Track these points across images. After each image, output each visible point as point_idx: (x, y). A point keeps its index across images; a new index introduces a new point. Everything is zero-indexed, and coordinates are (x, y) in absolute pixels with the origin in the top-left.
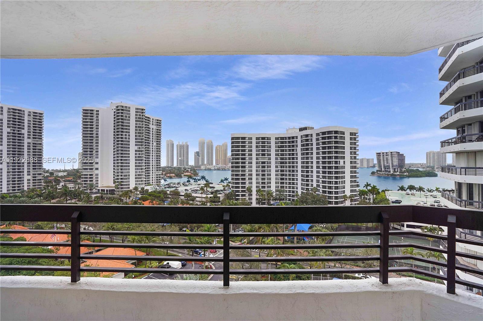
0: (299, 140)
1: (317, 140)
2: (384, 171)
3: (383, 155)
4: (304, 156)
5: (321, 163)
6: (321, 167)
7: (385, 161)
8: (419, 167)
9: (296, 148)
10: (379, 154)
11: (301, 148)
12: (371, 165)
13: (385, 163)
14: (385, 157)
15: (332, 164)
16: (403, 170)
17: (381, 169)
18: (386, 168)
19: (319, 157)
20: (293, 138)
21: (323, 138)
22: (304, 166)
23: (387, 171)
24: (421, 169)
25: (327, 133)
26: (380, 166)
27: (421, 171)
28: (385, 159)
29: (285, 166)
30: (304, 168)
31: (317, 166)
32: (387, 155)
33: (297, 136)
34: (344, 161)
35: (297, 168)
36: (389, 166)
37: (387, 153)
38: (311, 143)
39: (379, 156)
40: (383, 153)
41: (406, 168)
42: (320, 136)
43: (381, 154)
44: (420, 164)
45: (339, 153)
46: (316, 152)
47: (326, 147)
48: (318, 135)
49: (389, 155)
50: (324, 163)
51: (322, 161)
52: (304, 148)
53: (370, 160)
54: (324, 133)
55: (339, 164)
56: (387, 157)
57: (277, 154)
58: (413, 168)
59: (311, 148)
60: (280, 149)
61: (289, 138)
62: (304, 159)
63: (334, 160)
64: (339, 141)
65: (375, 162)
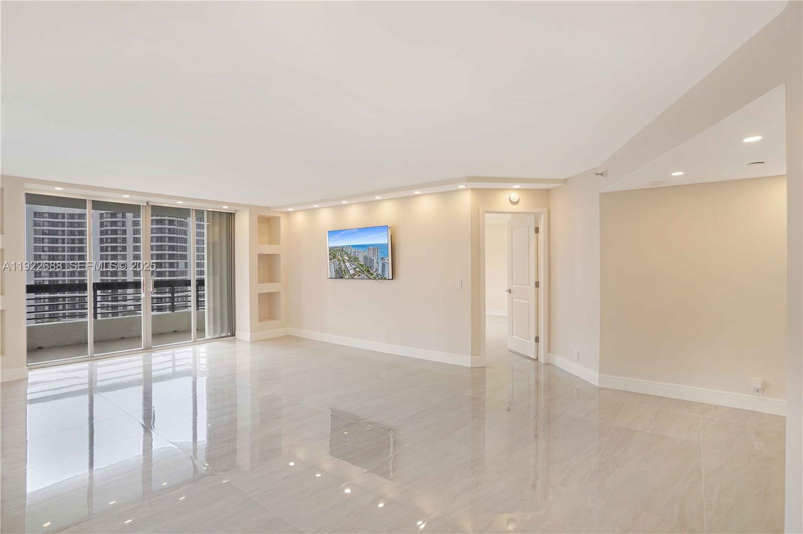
1: (134, 224)
4: (106, 253)
11: (99, 239)
15: (165, 267)
34: (186, 263)
38: (123, 230)
45: (177, 249)
52: (106, 238)
55: (178, 268)
57: (38, 247)
59: (123, 238)
60: (48, 238)
62: (107, 259)
63: (167, 261)
64: (177, 229)
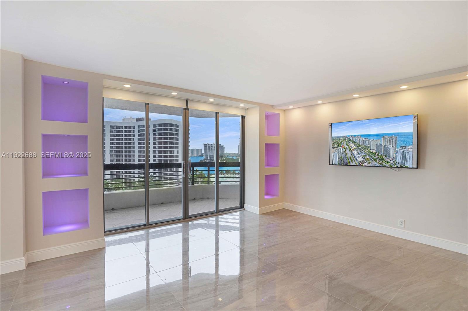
0: (136, 130)
1: (153, 130)
2: (209, 160)
3: (209, 146)
4: (141, 146)
5: (157, 152)
6: (157, 156)
7: (210, 151)
8: (233, 156)
9: (133, 137)
10: (205, 145)
11: (138, 138)
12: (200, 154)
13: (211, 153)
14: (211, 148)
15: (168, 153)
16: (223, 158)
17: (208, 158)
18: (211, 157)
19: (156, 146)
20: (130, 127)
21: (159, 130)
22: (141, 155)
23: (212, 159)
24: (235, 158)
25: (163, 125)
26: (206, 156)
27: (235, 159)
28: (210, 149)
29: (121, 155)
30: (141, 157)
31: (153, 155)
32: (212, 146)
33: (134, 126)
34: (178, 151)
35: (134, 157)
36: (213, 156)
37: (211, 144)
39: (205, 147)
40: (209, 145)
41: (225, 157)
42: (157, 128)
43: (208, 146)
44: (234, 153)
45: (174, 143)
46: (153, 142)
47: (162, 137)
48: (154, 126)
49: (213, 146)
50: (160, 152)
51: (159, 151)
52: (141, 138)
53: (199, 151)
54: (160, 125)
55: (174, 153)
56: (212, 148)
57: (113, 142)
58: (229, 157)
60: (116, 138)
61: (126, 127)
62: (141, 149)
63: (169, 150)
64: (174, 133)
65: (203, 152)
